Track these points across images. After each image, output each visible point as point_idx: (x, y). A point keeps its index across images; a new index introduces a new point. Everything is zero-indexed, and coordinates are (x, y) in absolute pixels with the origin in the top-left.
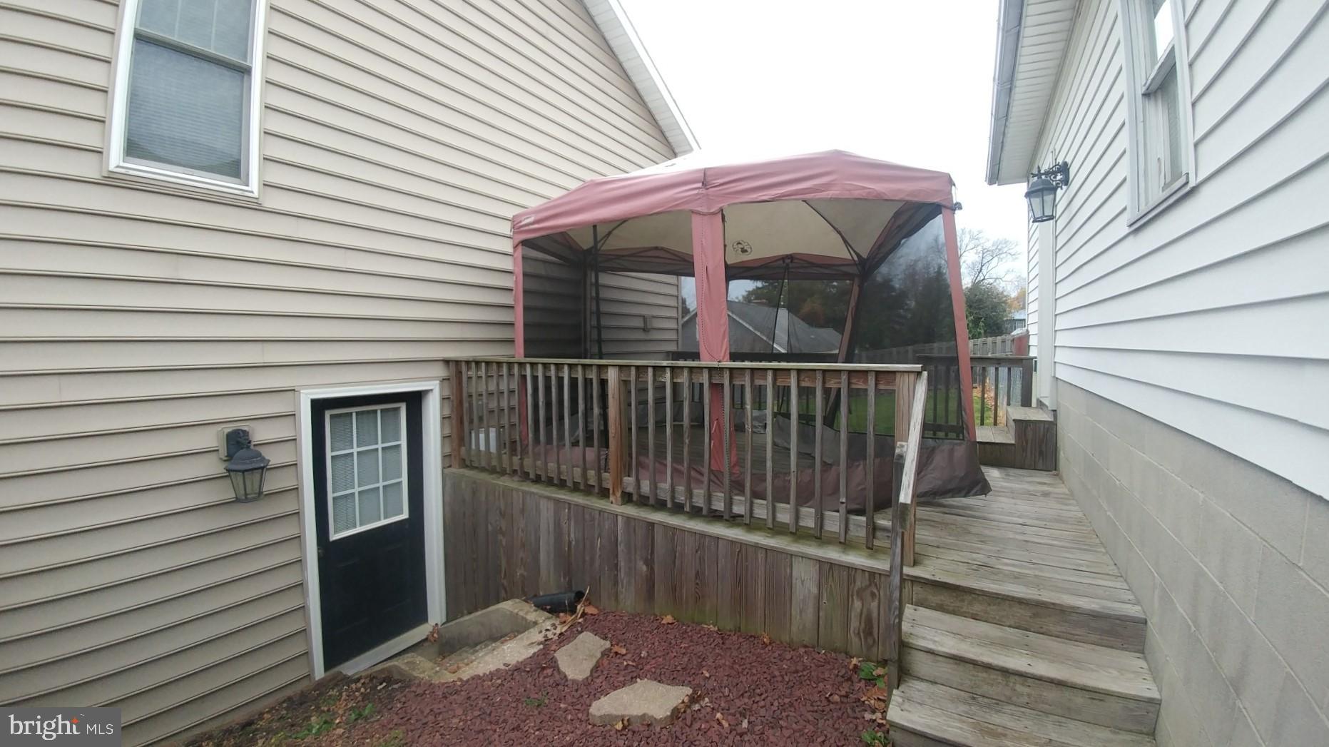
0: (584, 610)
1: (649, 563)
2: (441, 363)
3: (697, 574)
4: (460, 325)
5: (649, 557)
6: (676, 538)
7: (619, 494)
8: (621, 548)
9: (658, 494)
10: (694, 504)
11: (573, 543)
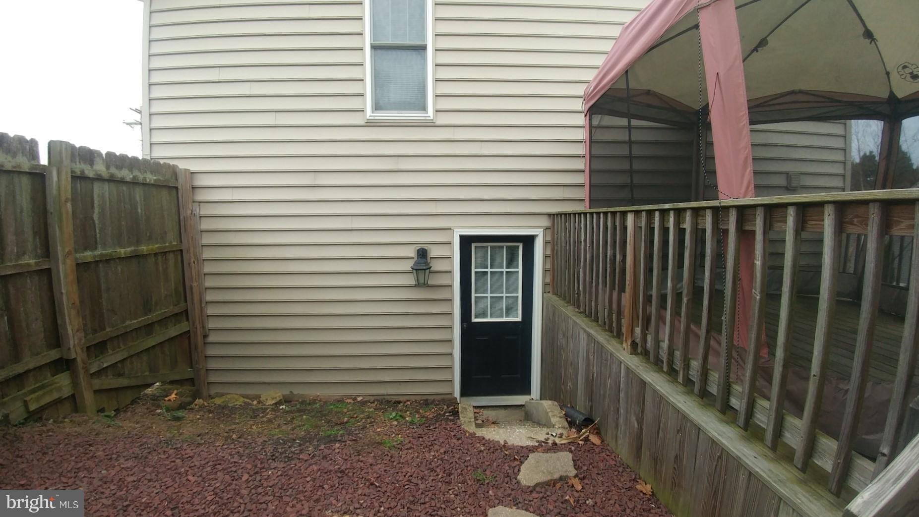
0: (588, 436)
1: (640, 421)
2: (546, 216)
3: (676, 457)
4: (562, 187)
5: (640, 415)
6: (662, 406)
7: (629, 342)
8: (622, 395)
9: (661, 353)
10: (690, 377)
11: (595, 375)
